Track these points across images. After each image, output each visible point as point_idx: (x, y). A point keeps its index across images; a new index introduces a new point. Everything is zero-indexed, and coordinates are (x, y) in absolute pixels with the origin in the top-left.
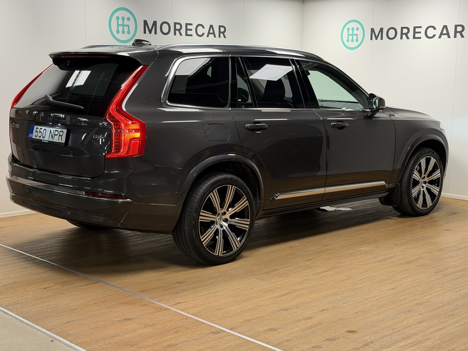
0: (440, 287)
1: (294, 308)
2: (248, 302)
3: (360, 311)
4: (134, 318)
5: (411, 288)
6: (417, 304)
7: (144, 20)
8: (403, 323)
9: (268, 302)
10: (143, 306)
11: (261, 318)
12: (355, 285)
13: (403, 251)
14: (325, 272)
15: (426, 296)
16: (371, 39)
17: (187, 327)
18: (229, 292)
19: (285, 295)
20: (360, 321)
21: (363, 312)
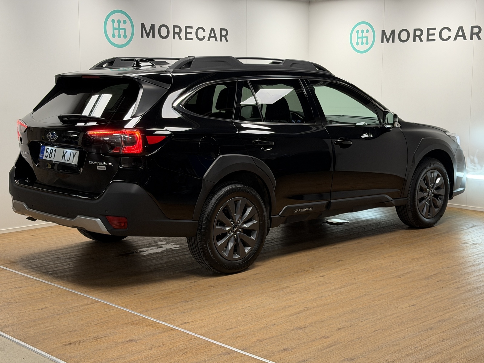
0: (463, 303)
1: (309, 326)
2: (260, 321)
3: (379, 330)
4: (139, 339)
5: (432, 304)
6: (440, 321)
7: (141, 23)
8: (426, 341)
9: (281, 320)
10: (148, 326)
11: (274, 337)
12: (372, 302)
13: (422, 266)
14: (340, 289)
15: (448, 312)
16: (382, 42)
17: (196, 347)
18: (239, 311)
19: (299, 313)
20: (380, 340)
21: (383, 330)
